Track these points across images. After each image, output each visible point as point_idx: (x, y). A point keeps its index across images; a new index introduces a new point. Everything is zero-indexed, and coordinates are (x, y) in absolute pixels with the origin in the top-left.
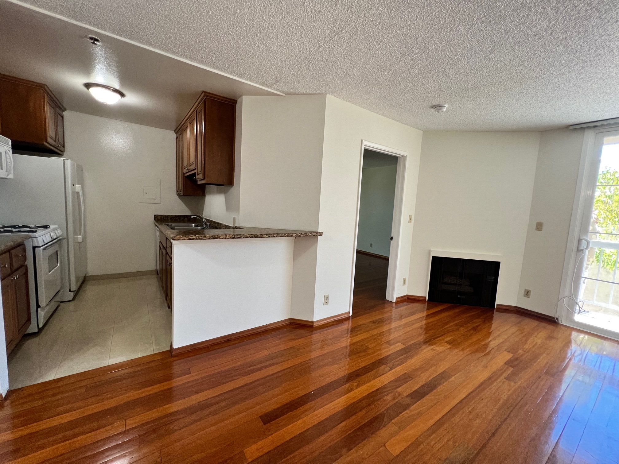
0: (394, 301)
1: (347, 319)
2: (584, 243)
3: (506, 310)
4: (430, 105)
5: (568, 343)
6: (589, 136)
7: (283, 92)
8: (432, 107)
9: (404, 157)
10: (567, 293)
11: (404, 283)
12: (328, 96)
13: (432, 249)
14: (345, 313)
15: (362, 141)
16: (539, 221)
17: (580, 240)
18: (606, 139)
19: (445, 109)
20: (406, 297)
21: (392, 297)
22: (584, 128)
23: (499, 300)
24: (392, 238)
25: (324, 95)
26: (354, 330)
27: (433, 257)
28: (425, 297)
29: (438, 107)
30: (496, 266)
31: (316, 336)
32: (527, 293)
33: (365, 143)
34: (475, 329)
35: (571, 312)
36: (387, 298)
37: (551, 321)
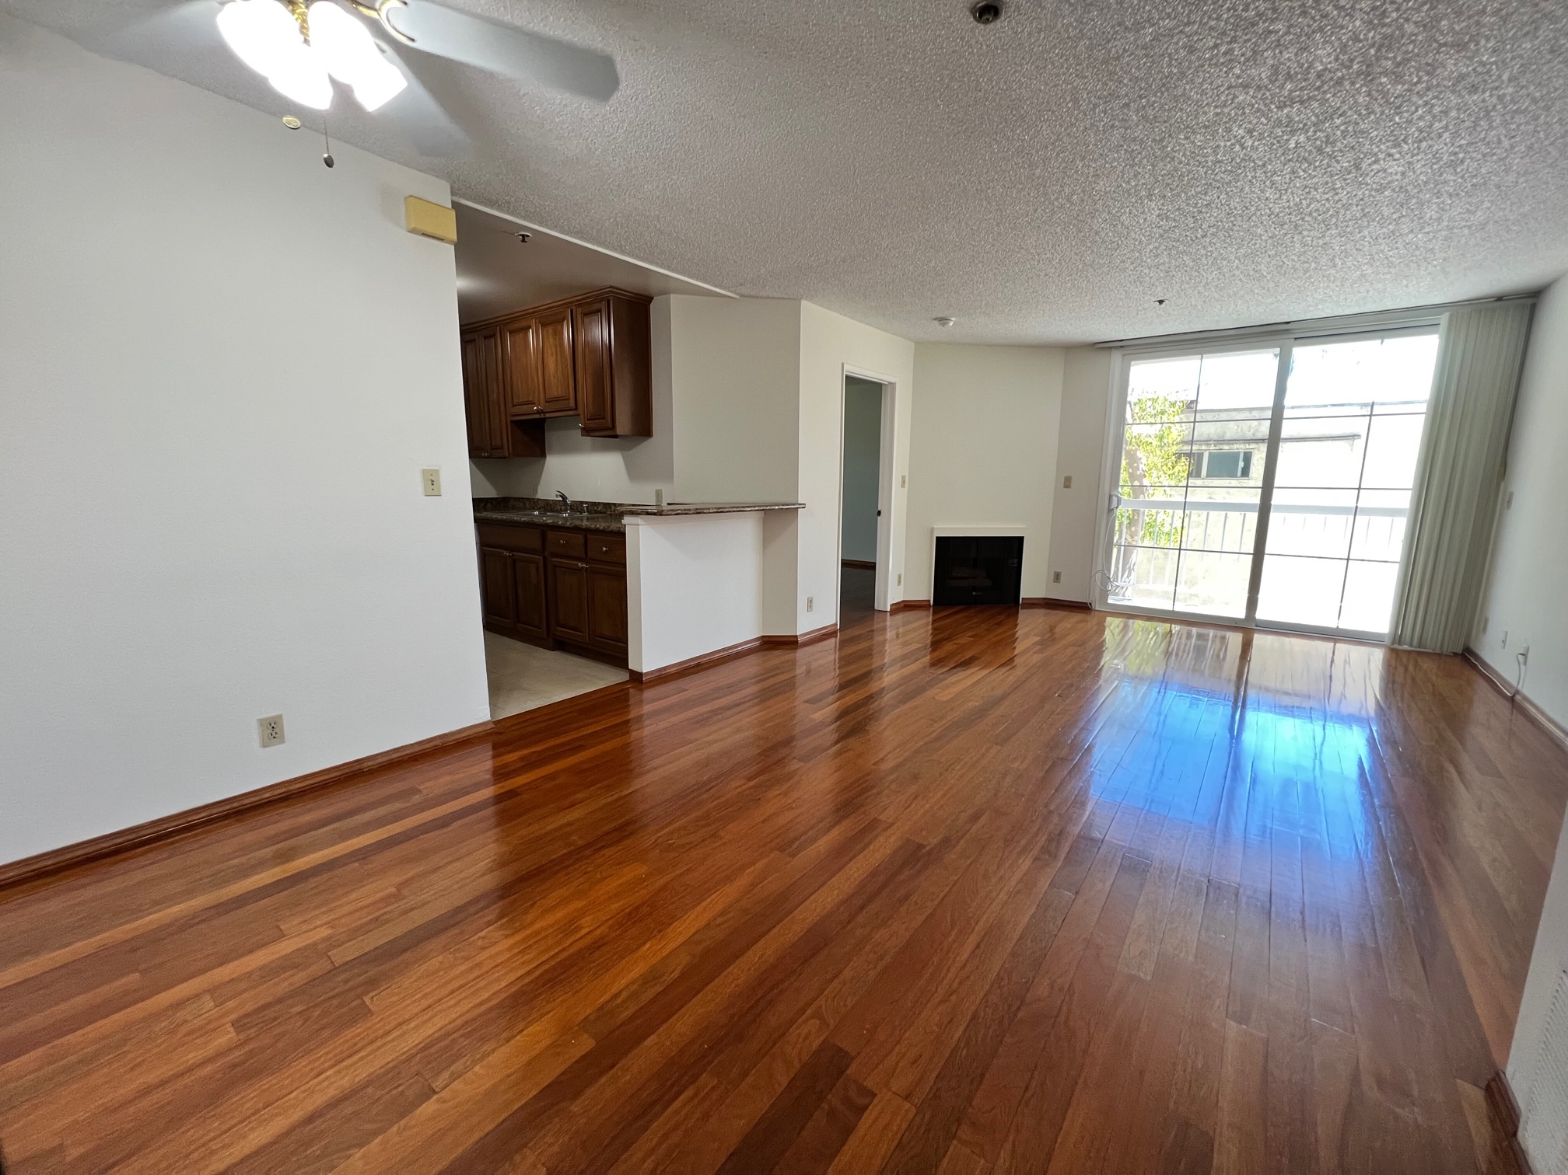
0: (889, 610)
1: (833, 634)
2: (1115, 500)
3: (1034, 604)
4: (934, 316)
5: (1101, 629)
6: (1116, 357)
7: (738, 294)
8: (935, 319)
9: (892, 385)
10: (1099, 568)
11: (899, 582)
12: (804, 303)
13: (935, 526)
14: (832, 625)
15: (843, 364)
16: (1067, 475)
17: (1110, 497)
18: (1132, 363)
19: (951, 324)
20: (902, 604)
21: (886, 606)
22: (1111, 348)
23: (1024, 593)
24: (879, 513)
25: (798, 300)
26: (843, 644)
27: (939, 539)
28: (929, 601)
29: (943, 320)
30: (1019, 541)
31: (800, 653)
32: (1057, 577)
33: (846, 367)
34: (999, 624)
35: (1105, 594)
36: (876, 608)
37: (1083, 608)
